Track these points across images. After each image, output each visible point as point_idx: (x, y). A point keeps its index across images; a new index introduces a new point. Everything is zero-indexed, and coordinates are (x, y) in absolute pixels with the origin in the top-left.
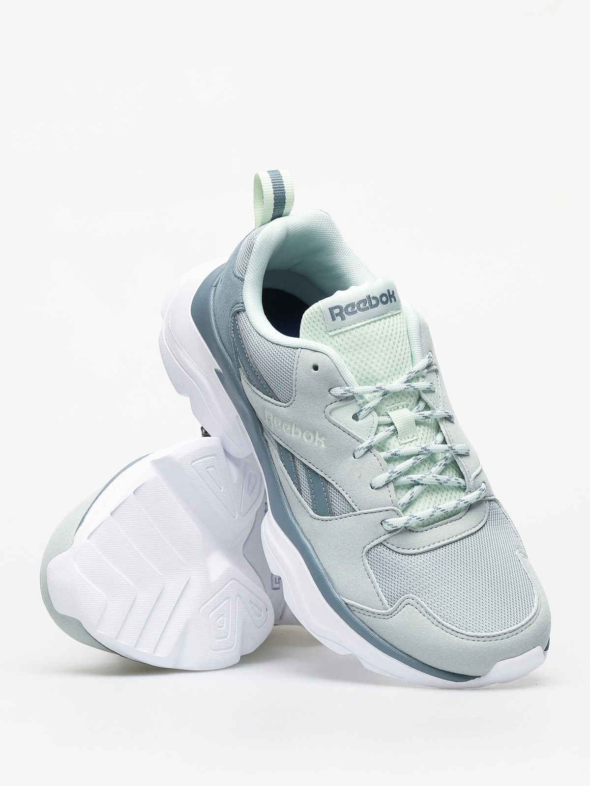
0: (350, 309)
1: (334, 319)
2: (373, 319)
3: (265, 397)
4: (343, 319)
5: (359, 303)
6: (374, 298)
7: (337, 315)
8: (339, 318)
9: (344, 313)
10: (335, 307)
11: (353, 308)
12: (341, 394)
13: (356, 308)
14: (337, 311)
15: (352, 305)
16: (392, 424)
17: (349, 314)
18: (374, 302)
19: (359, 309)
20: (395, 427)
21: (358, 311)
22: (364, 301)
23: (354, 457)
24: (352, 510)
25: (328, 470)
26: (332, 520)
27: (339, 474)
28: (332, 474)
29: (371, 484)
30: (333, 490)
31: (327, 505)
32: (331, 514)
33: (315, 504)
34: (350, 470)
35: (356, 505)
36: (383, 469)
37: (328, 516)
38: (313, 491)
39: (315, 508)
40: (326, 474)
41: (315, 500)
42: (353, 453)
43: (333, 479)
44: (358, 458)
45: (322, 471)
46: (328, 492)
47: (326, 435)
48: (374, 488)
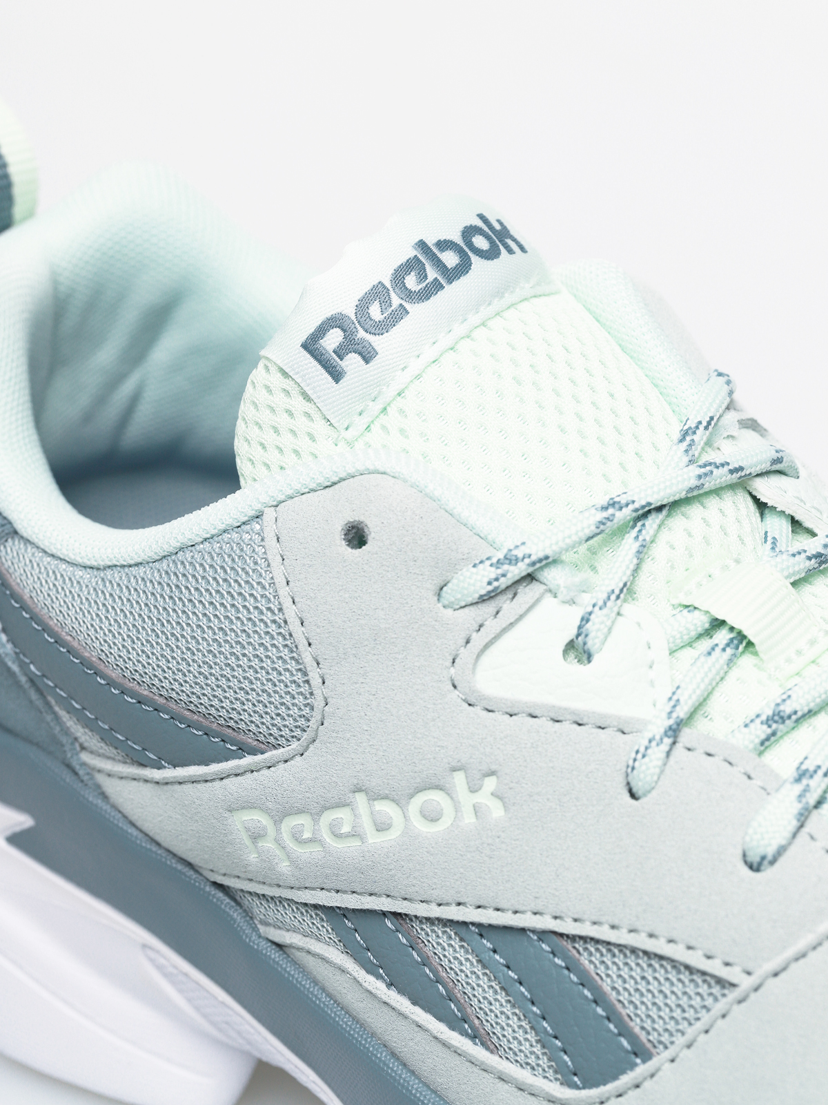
0: (375, 312)
1: (336, 375)
2: (474, 319)
3: (215, 768)
4: (367, 356)
5: (399, 276)
6: (444, 245)
7: (340, 353)
8: (352, 362)
9: (361, 334)
10: (321, 331)
11: (385, 303)
12: (489, 583)
13: (396, 301)
14: (333, 339)
15: (378, 293)
16: (718, 624)
17: (381, 328)
18: (450, 259)
19: (411, 296)
20: (732, 629)
21: (407, 306)
22: (412, 265)
23: (633, 795)
24: (716, 990)
25: (557, 894)
26: (658, 1070)
27: (605, 886)
28: (580, 900)
29: (744, 855)
30: (608, 959)
31: (611, 1026)
32: (641, 1052)
33: (562, 1054)
34: (641, 847)
35: (727, 964)
36: (762, 784)
37: (633, 1066)
38: (535, 1009)
39: (568, 1067)
40: (558, 915)
41: (556, 1037)
42: (625, 783)
43: (595, 918)
44: (649, 792)
45: (535, 911)
46: (593, 978)
47: (494, 767)
48: (766, 862)
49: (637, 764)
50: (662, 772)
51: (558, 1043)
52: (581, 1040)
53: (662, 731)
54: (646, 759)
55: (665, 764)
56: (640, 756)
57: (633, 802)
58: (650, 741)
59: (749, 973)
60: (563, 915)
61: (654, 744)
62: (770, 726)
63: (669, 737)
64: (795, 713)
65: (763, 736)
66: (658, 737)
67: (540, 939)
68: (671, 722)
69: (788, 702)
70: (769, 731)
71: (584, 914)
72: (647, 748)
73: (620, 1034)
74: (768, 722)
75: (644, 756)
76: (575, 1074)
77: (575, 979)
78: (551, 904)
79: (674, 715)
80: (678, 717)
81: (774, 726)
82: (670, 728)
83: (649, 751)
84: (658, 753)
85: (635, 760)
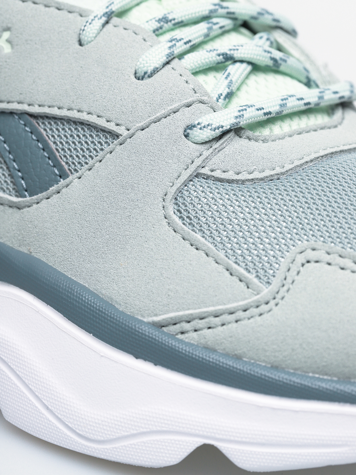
23: (81, 44)
24: (110, 140)
25: (32, 91)
26: (71, 182)
27: (59, 87)
28: (44, 95)
29: (135, 73)
30: (54, 127)
31: (50, 162)
32: (63, 175)
33: (21, 179)
34: (81, 67)
35: (117, 125)
36: (151, 44)
37: (57, 182)
38: (10, 156)
39: (23, 186)
40: (30, 103)
41: (19, 171)
42: (78, 39)
43: (50, 104)
44: (90, 42)
45: (19, 101)
46: (45, 137)
47: (9, 25)
48: (146, 76)
49: (86, 28)
50: (99, 33)
51: (20, 174)
52: (32, 170)
53: (102, 14)
54: (91, 25)
55: (101, 30)
56: (88, 24)
57: (80, 47)
58: (95, 17)
59: (128, 130)
60: (33, 103)
61: (96, 19)
62: (159, 23)
63: (105, 17)
64: (174, 19)
65: (155, 27)
66: (99, 16)
67: (20, 118)
68: (107, 10)
69: (171, 14)
70: (159, 25)
71: (45, 102)
72: (92, 20)
73: (54, 166)
74: (159, 21)
75: (90, 24)
76: (26, 191)
77: (34, 138)
78: (28, 97)
79: (110, 8)
80: (111, 9)
81: (162, 23)
82: (106, 13)
83: (94, 22)
84: (98, 23)
85: (85, 26)
